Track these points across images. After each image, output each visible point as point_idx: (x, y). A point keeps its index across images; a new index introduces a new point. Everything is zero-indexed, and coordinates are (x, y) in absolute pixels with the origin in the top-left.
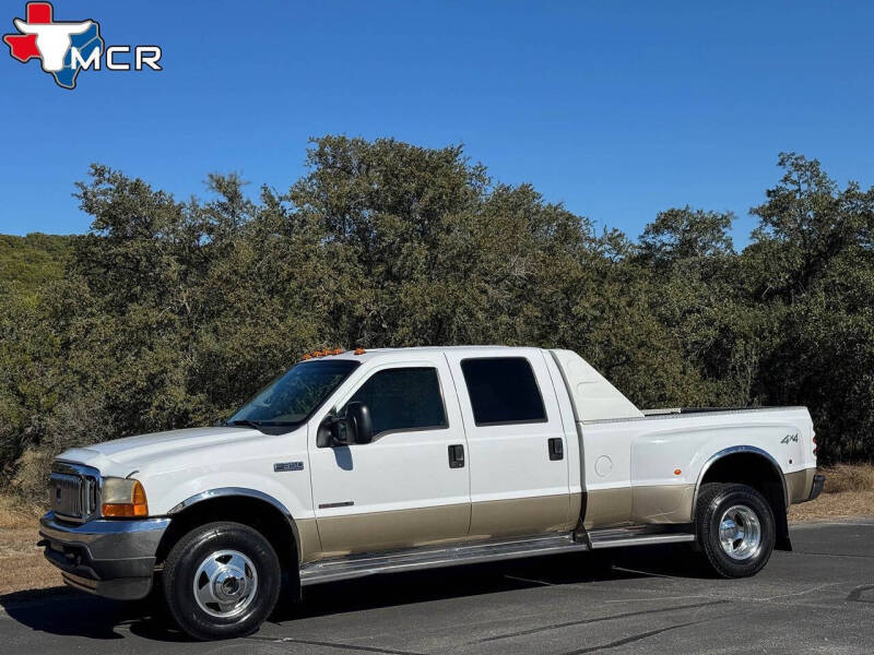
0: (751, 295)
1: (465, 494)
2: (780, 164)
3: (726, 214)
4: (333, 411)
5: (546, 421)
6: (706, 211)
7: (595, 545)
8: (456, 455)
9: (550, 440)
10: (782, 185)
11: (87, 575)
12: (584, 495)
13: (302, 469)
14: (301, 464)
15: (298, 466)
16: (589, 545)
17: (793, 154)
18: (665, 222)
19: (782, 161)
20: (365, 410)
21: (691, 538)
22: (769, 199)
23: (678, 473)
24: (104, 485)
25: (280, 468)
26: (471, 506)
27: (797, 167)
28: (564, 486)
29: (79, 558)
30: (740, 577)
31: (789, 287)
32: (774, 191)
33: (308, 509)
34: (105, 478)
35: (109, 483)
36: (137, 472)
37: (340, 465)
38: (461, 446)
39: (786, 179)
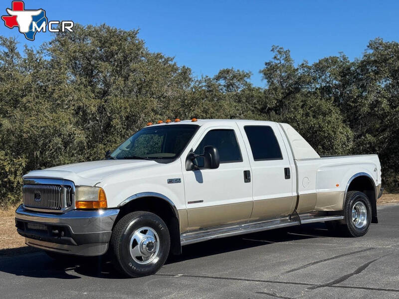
0: (259, 110)
1: (250, 197)
2: (272, 50)
3: (248, 72)
4: (191, 151)
5: (283, 159)
6: (241, 71)
7: (303, 222)
8: (247, 176)
9: (285, 169)
10: (273, 60)
11: (69, 243)
12: (298, 196)
13: (180, 182)
14: (180, 179)
15: (178, 181)
16: (300, 222)
17: (278, 46)
18: (223, 74)
19: (273, 49)
20: (215, 150)
21: (342, 217)
22: (266, 66)
23: (337, 186)
24: (77, 191)
25: (170, 181)
26: (252, 202)
27: (280, 52)
28: (290, 192)
29: (63, 233)
30: (359, 236)
31: (277, 106)
32: (268, 63)
33: (183, 204)
34: (77, 187)
35: (80, 189)
36: (100, 183)
37: (197, 180)
38: (249, 171)
39: (275, 57)
